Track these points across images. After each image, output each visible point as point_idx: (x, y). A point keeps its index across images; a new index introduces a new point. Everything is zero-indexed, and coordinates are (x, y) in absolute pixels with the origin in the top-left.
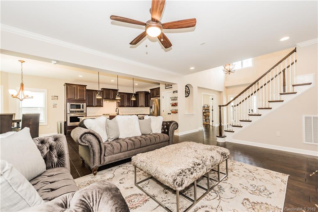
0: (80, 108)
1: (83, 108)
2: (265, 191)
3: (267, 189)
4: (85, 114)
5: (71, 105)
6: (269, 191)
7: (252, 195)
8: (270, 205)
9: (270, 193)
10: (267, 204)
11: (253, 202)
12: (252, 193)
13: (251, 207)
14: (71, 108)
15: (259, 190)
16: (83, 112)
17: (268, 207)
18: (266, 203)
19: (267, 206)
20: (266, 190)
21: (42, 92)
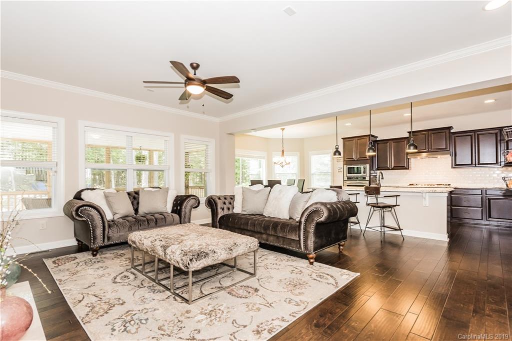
0: (361, 173)
1: (364, 173)
2: (123, 328)
3: (125, 332)
4: (368, 182)
5: (348, 168)
6: (119, 331)
7: (127, 311)
8: (97, 318)
9: (113, 330)
10: (101, 316)
11: (114, 306)
12: (129, 313)
13: (110, 303)
14: (348, 173)
15: (130, 322)
16: (365, 178)
17: (97, 314)
18: (103, 315)
19: (99, 314)
20: (125, 330)
21: (327, 154)
